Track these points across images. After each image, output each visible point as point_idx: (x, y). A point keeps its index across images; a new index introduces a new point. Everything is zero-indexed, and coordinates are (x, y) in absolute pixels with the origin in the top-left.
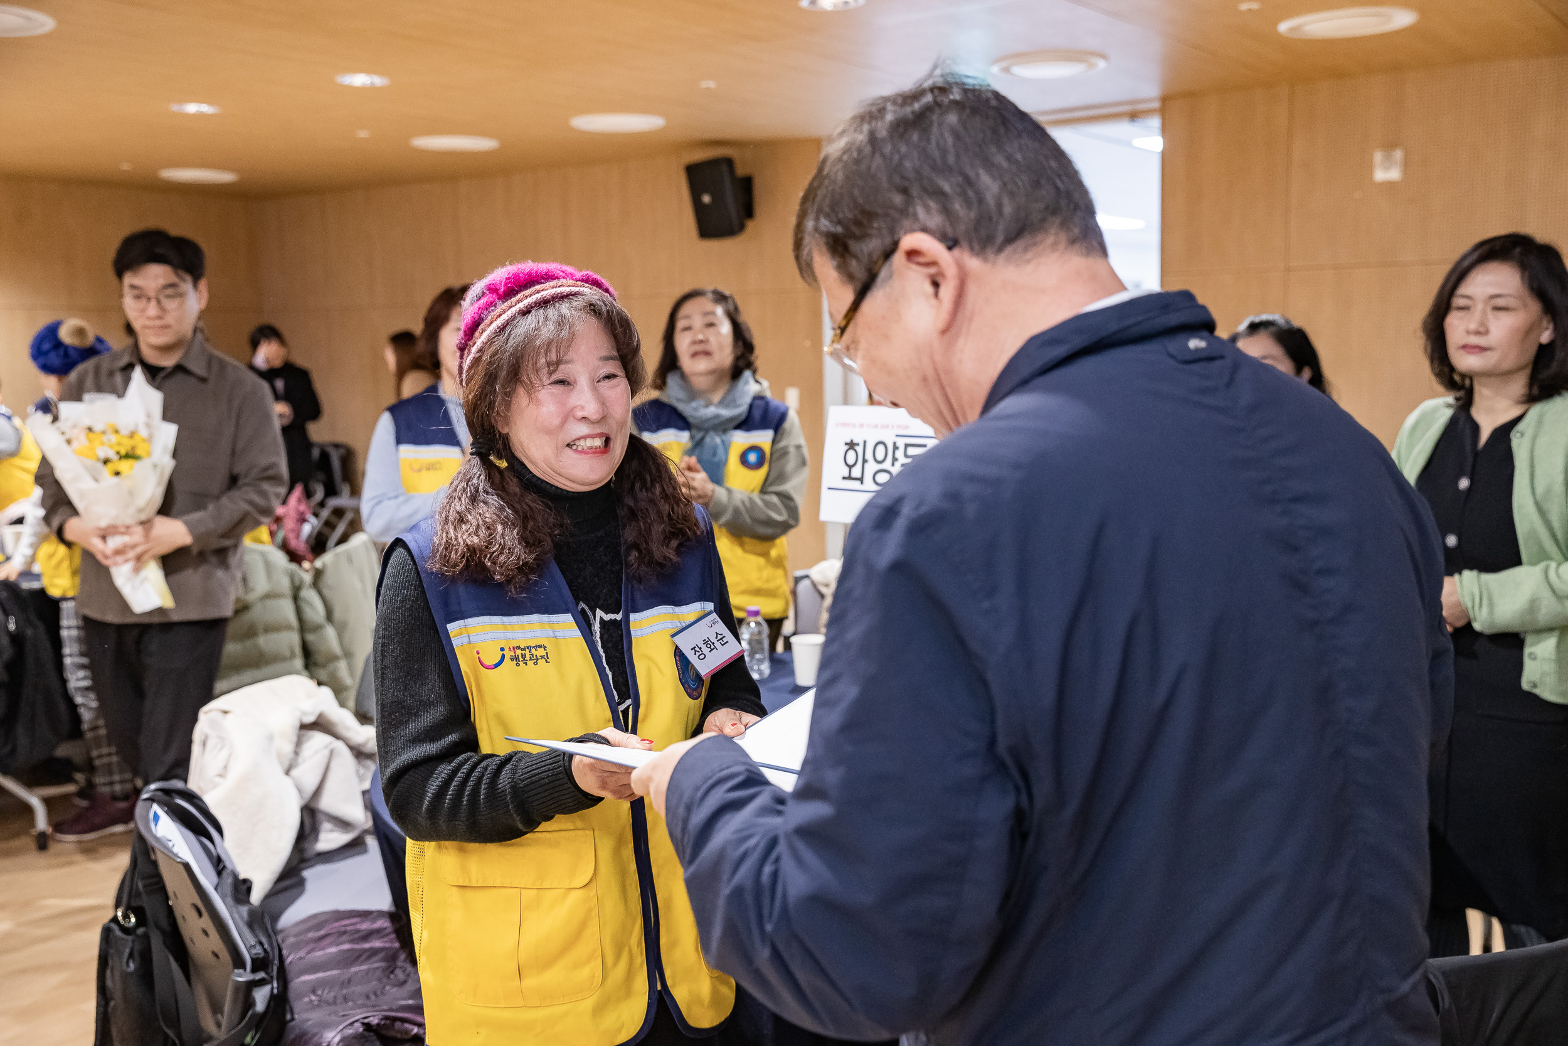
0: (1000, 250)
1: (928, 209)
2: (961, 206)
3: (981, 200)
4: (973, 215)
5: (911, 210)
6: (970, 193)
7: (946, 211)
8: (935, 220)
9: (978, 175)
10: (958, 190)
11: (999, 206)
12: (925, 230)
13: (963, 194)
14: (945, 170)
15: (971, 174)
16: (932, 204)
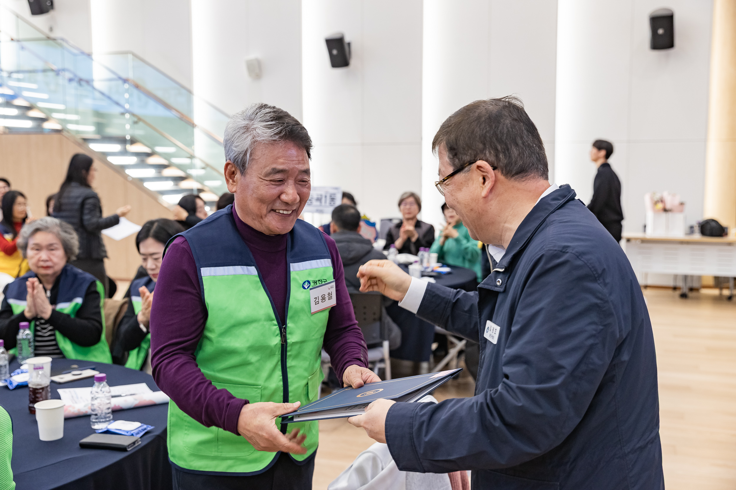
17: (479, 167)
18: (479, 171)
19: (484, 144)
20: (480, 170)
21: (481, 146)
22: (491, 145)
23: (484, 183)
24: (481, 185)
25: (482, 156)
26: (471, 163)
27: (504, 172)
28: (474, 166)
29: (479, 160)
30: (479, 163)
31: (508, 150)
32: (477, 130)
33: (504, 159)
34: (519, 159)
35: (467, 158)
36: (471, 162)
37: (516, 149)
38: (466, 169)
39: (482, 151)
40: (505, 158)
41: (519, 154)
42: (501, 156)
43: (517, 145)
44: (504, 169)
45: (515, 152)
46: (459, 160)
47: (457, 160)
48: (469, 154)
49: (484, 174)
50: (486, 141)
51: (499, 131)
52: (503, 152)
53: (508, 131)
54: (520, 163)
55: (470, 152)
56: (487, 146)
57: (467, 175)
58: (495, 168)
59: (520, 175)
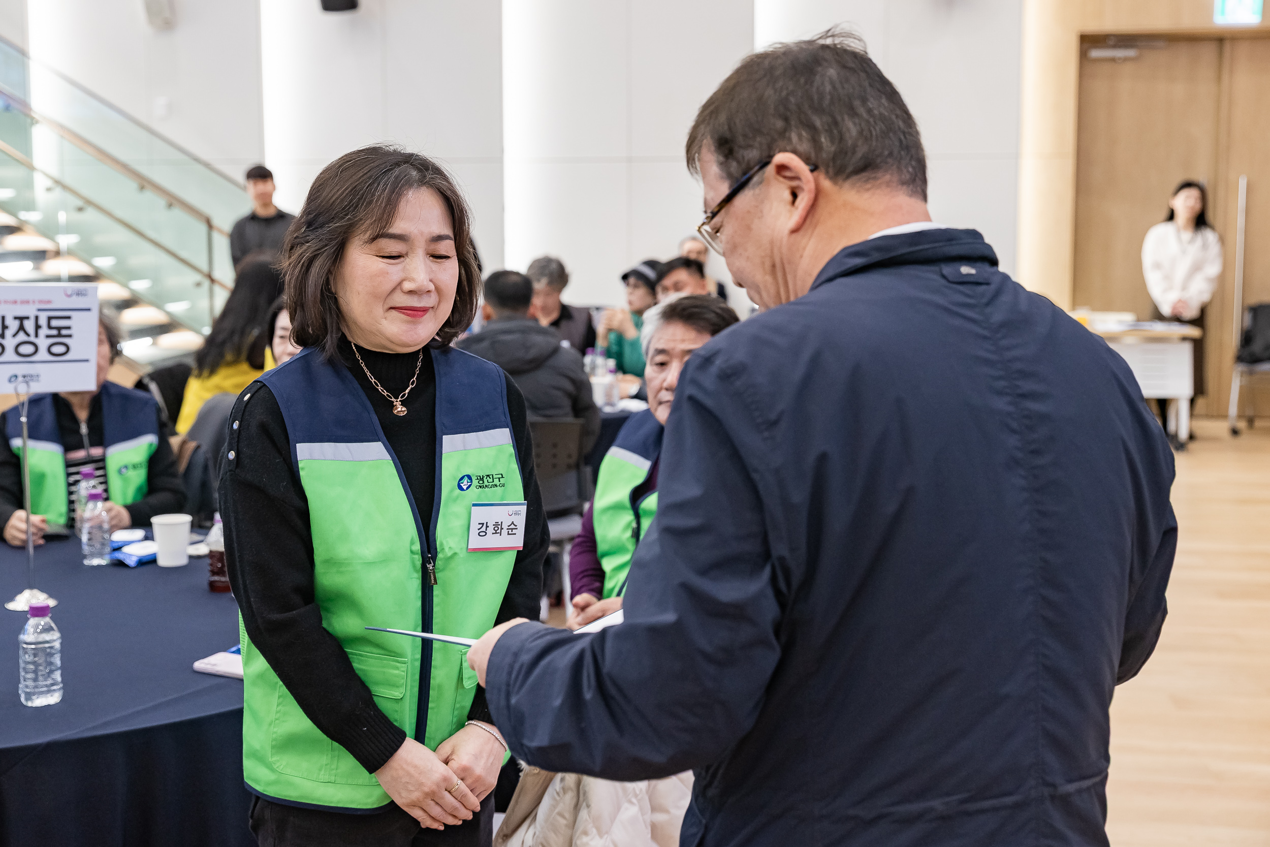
0: (848, 177)
1: (800, 137)
2: (825, 138)
3: (841, 139)
4: (833, 149)
5: (787, 134)
6: (835, 132)
7: (815, 141)
8: (805, 147)
9: (843, 120)
10: (826, 127)
11: (855, 147)
12: (795, 152)
13: (829, 131)
14: (819, 110)
15: (839, 118)
16: (804, 134)
17: (782, 168)
18: (781, 179)
19: (786, 120)
20: (785, 177)
21: (779, 124)
22: (801, 122)
23: (793, 202)
24: (789, 207)
25: (781, 143)
26: (765, 164)
27: (831, 170)
28: (770, 170)
29: (780, 151)
30: (781, 158)
31: (836, 123)
32: (769, 92)
33: (829, 144)
34: (860, 143)
35: (753, 155)
36: (765, 160)
37: (855, 124)
38: (755, 179)
39: (783, 133)
40: (832, 142)
41: (861, 132)
42: (823, 140)
43: (853, 113)
44: (831, 164)
45: (851, 128)
46: (738, 162)
47: (734, 164)
48: (757, 144)
49: (794, 183)
50: (789, 114)
51: (814, 90)
52: (826, 131)
53: (834, 87)
54: (862, 150)
55: (758, 139)
56: (793, 123)
57: (757, 191)
58: (814, 169)
59: (864, 174)
